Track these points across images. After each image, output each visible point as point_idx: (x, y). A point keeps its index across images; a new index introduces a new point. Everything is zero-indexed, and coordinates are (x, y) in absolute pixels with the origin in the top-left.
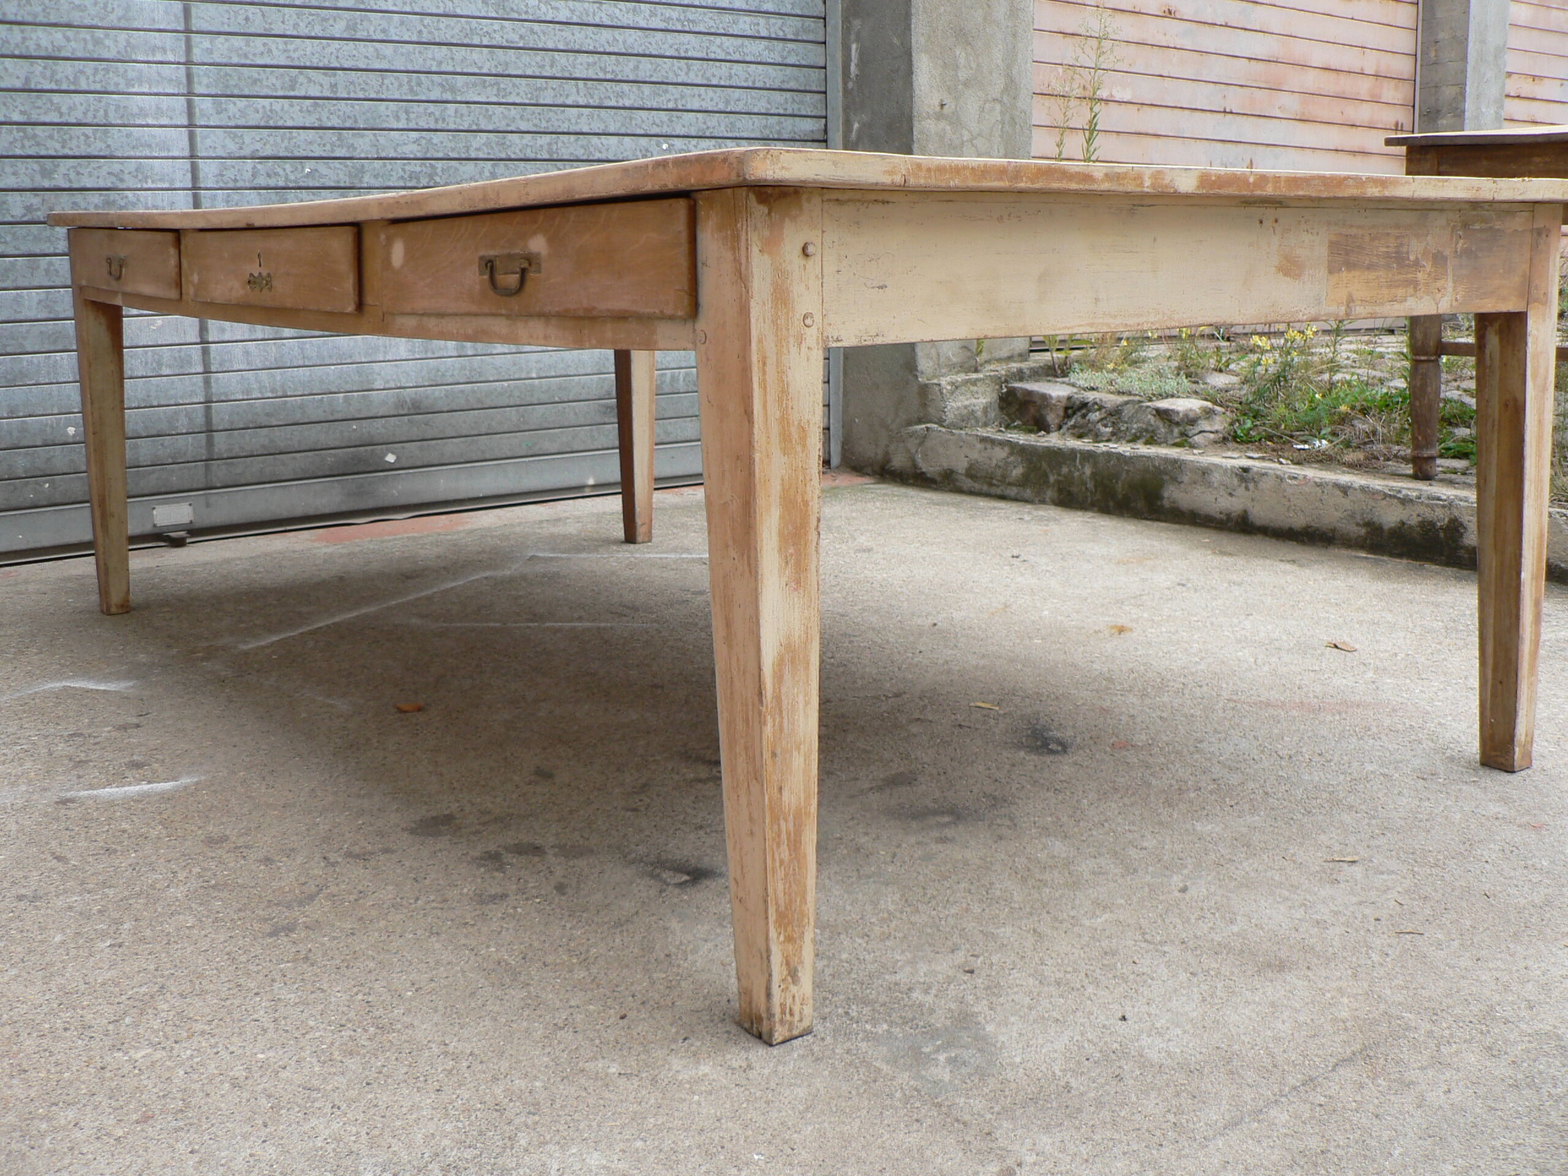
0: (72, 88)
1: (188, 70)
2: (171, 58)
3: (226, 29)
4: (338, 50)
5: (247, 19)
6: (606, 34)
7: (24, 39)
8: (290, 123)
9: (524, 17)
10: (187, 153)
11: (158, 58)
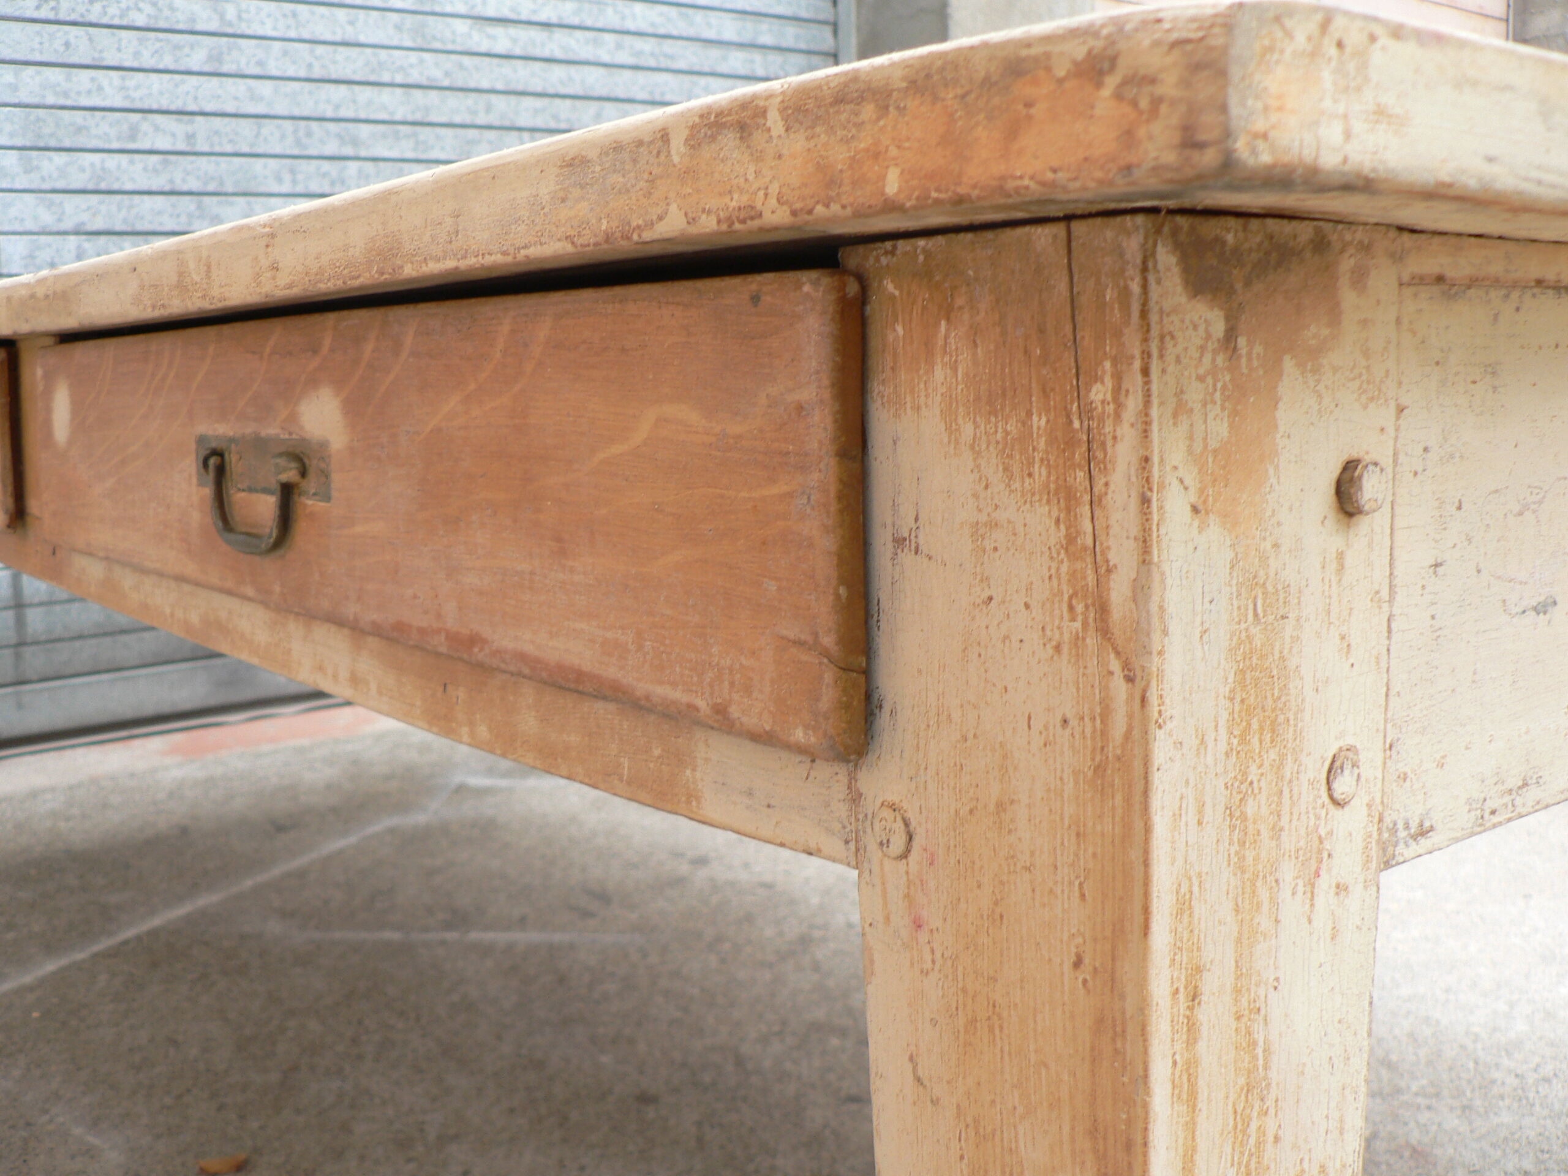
3: (38, 57)
4: (197, 88)
5: (67, 45)
6: (558, 72)
8: (129, 186)
9: (450, 47)
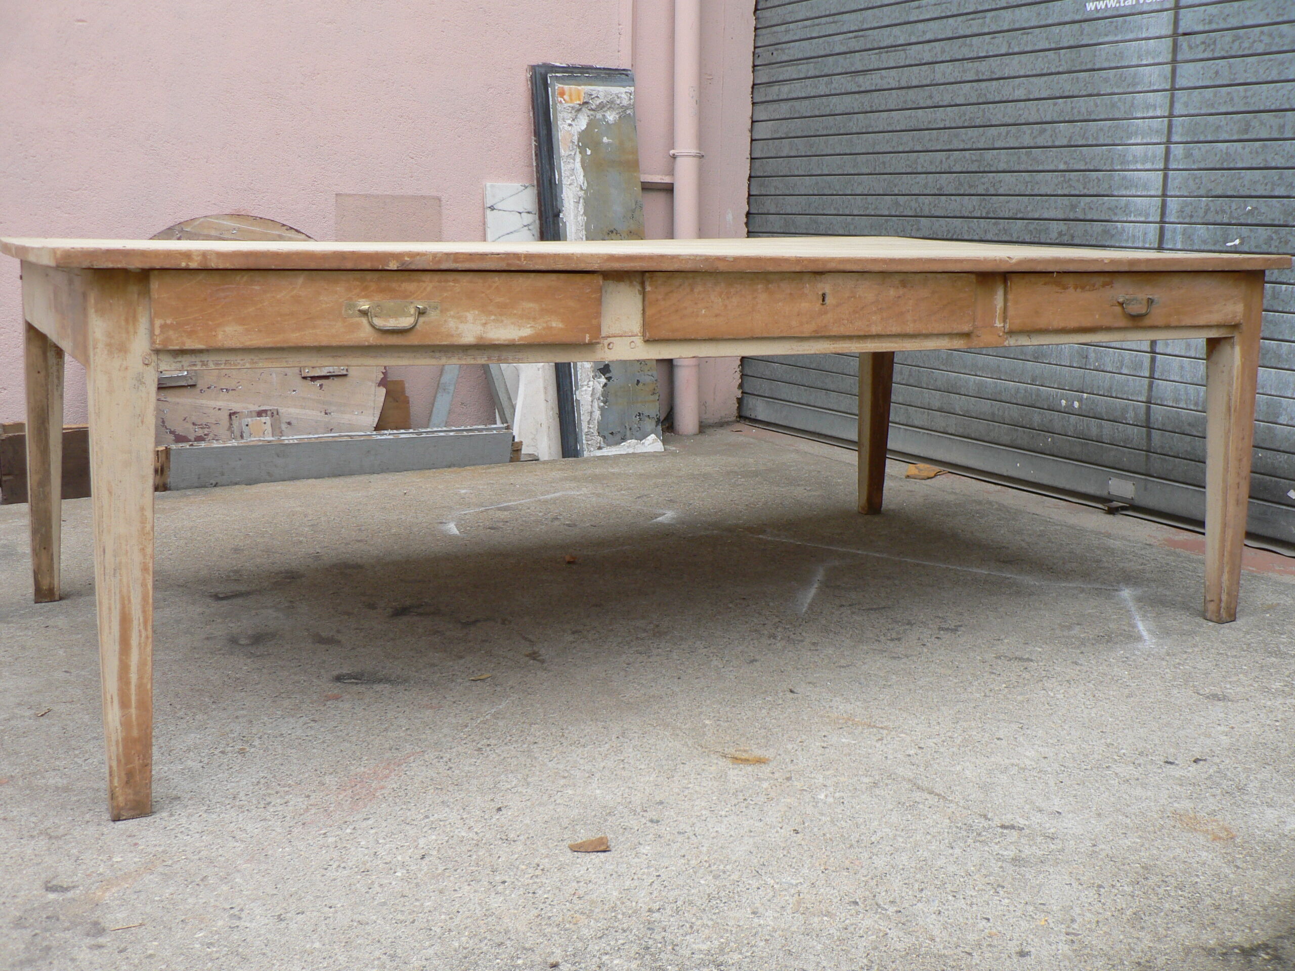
0: (1094, 142)
1: (1170, 122)
2: (1159, 113)
5: (1217, 72)
7: (1072, 108)
10: (1160, 193)
11: (1151, 114)
